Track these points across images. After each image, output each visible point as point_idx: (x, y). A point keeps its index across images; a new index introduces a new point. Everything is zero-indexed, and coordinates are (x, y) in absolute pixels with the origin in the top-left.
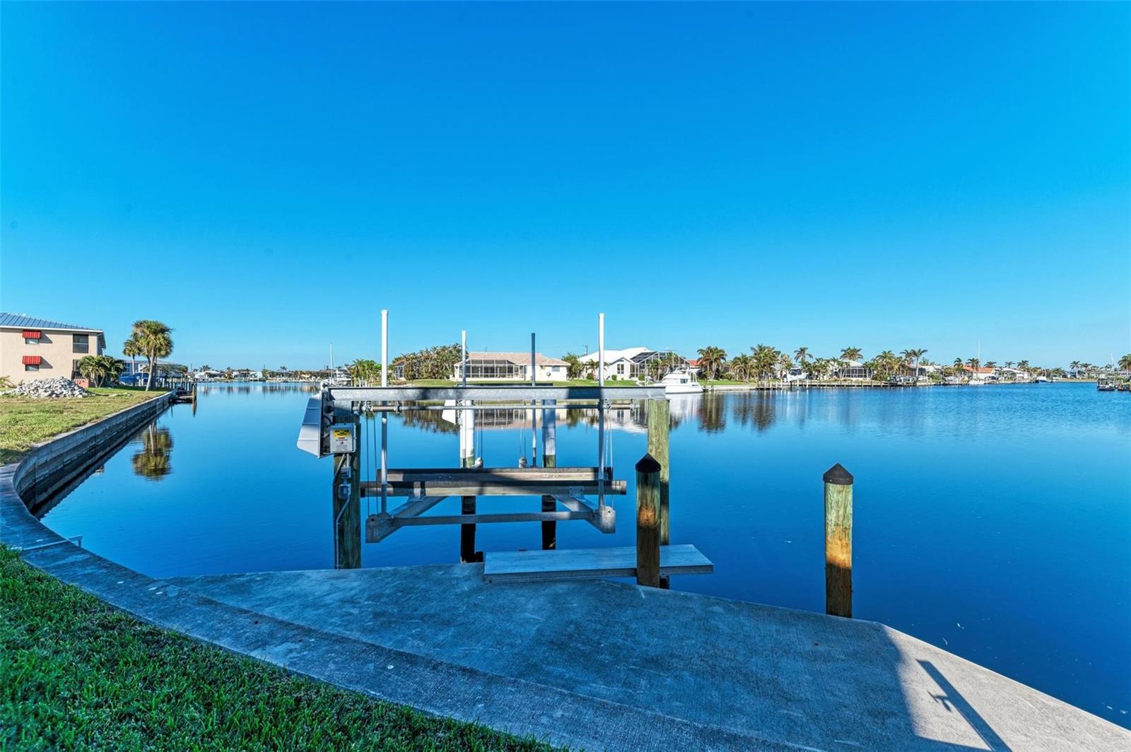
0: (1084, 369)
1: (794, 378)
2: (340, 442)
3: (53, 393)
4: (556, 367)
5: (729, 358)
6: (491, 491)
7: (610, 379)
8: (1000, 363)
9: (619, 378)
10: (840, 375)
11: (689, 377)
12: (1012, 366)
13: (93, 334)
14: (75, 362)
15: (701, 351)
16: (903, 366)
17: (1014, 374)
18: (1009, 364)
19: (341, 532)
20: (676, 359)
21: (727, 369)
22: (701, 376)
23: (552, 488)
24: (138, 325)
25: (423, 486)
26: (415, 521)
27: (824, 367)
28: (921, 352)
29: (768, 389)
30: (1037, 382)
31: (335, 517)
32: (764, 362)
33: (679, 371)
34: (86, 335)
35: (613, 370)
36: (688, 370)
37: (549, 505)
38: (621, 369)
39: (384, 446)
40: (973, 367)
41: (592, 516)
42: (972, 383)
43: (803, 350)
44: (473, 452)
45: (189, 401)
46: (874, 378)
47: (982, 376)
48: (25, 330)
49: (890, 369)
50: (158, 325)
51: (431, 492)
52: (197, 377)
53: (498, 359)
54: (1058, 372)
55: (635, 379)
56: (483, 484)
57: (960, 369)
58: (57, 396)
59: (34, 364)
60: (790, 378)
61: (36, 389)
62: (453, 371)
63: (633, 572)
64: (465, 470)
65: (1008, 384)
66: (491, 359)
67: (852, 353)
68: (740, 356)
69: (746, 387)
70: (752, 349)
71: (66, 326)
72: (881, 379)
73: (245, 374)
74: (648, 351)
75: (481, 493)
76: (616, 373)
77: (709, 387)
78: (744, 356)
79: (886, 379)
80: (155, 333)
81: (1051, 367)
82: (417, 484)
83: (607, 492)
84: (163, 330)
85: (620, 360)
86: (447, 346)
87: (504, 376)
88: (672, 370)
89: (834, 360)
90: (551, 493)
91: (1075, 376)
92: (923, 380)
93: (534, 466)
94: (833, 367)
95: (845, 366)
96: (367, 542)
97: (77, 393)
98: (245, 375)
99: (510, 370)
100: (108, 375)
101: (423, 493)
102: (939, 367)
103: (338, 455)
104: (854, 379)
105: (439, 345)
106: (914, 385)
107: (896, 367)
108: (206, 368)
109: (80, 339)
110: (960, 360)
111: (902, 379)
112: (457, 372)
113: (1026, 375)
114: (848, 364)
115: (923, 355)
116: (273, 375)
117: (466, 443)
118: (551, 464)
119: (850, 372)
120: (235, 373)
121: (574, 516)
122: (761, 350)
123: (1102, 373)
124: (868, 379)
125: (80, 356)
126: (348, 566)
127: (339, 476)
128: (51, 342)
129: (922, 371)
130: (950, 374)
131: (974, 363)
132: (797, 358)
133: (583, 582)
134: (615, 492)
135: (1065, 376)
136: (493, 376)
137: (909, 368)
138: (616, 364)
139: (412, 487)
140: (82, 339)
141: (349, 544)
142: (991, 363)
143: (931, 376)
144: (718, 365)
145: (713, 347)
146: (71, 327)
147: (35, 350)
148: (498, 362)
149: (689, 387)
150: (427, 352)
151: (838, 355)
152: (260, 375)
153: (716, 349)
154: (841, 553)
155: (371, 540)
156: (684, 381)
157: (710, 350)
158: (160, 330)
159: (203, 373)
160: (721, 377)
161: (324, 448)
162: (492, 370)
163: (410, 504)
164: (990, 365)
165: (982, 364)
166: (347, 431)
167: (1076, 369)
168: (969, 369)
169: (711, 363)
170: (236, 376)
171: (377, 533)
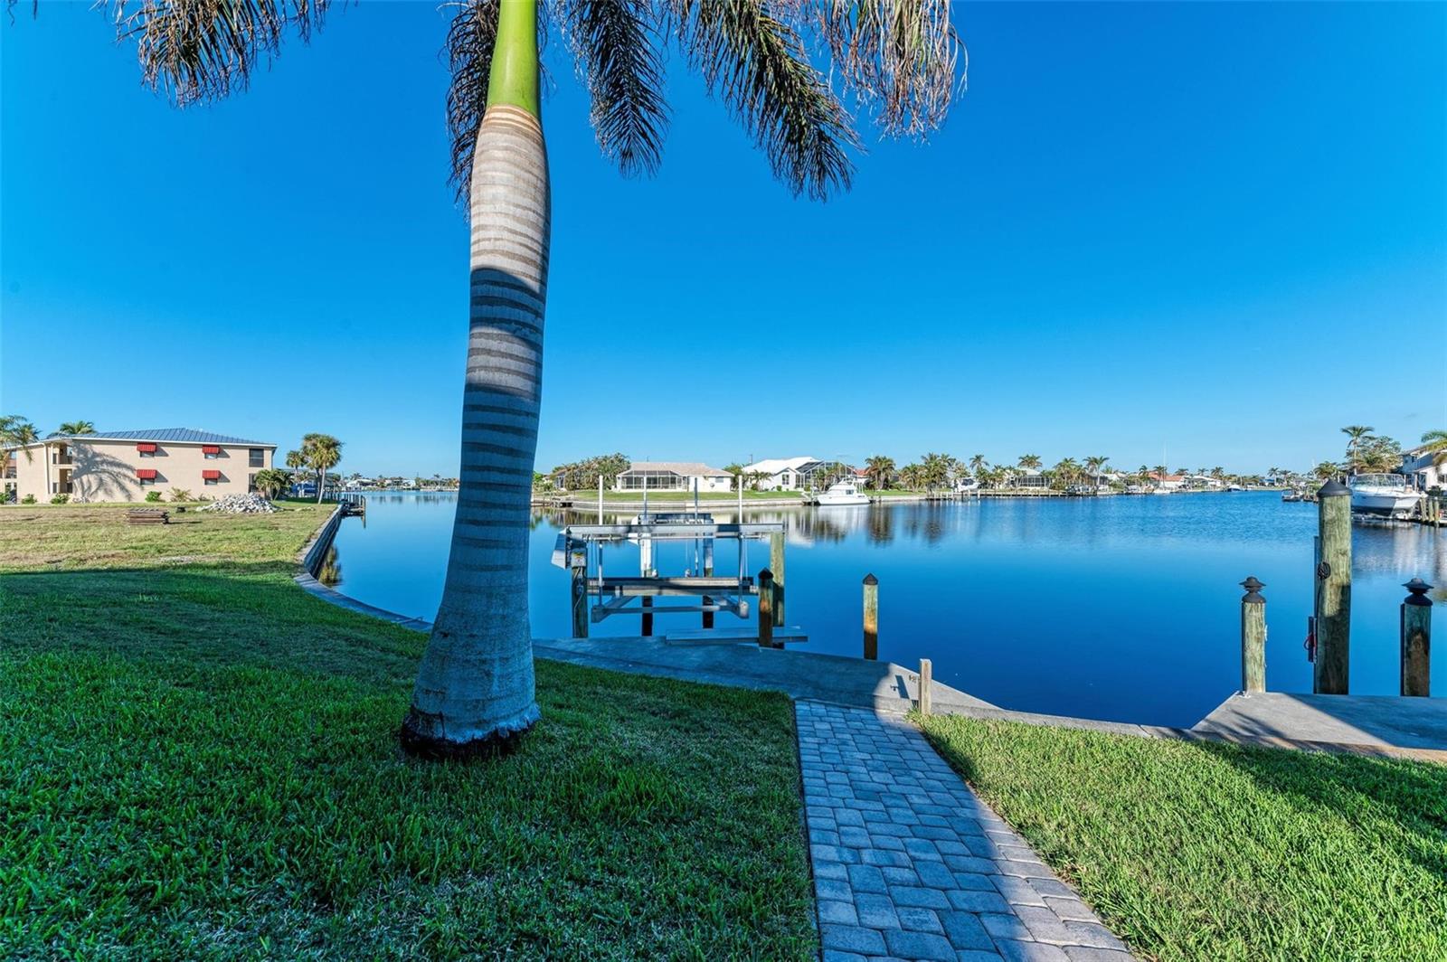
0: (1282, 476)
1: (965, 488)
2: (576, 560)
3: (247, 509)
4: (719, 478)
5: (898, 467)
6: (666, 592)
7: (775, 490)
8: (1193, 470)
9: (784, 489)
10: (1017, 483)
11: (855, 488)
12: (1206, 473)
13: (268, 448)
14: (252, 476)
15: (869, 460)
16: (1083, 475)
17: (1205, 482)
18: (1203, 471)
19: (578, 616)
20: (843, 469)
21: (896, 479)
22: (869, 486)
23: (710, 591)
24: (308, 438)
25: (621, 589)
26: (619, 611)
27: (1000, 476)
28: (1102, 460)
29: (938, 500)
30: (1230, 490)
31: (574, 605)
32: (934, 472)
33: (845, 482)
34: (261, 450)
35: (777, 481)
36: (854, 481)
37: (707, 601)
38: (785, 480)
39: (601, 563)
40: (1160, 474)
41: (735, 608)
42: (1157, 492)
43: (978, 458)
44: (651, 565)
45: (358, 514)
46: (1053, 488)
47: (1168, 484)
48: (204, 446)
49: (1068, 478)
50: (330, 440)
51: (627, 593)
52: (348, 485)
53: (661, 469)
54: (1255, 480)
55: (800, 489)
56: (661, 588)
57: (1145, 478)
58: (251, 511)
59: (213, 478)
60: (961, 488)
61: (231, 505)
62: (615, 481)
63: (757, 640)
64: (646, 579)
65: (1198, 493)
66: (653, 469)
67: (1030, 461)
68: (909, 465)
69: (915, 498)
70: (923, 457)
71: (243, 441)
72: (1059, 488)
73: (398, 482)
74: (814, 461)
75: (660, 594)
76: (780, 484)
77: (876, 498)
78: (913, 466)
79: (1064, 488)
80: (328, 447)
81: (1250, 474)
82: (617, 587)
83: (744, 594)
84: (335, 444)
85: (785, 470)
86: (609, 455)
87: (666, 487)
88: (839, 480)
89: (1010, 468)
90: (708, 594)
91: (1273, 484)
92: (1104, 490)
93: (697, 576)
94: (1009, 476)
95: (1021, 474)
96: (593, 622)
97: (268, 508)
98: (398, 484)
99: (673, 481)
100: (283, 489)
101: (621, 593)
102: (1123, 475)
103: (576, 568)
104: (1031, 488)
105: (601, 455)
106: (1095, 494)
107: (1076, 475)
108: (357, 476)
109: (256, 453)
110: (1145, 468)
111: (1080, 489)
112: (619, 483)
113: (1218, 483)
114: (1024, 473)
115: (1105, 463)
116: (427, 483)
117: (646, 560)
118: (710, 575)
119: (1026, 481)
120: (387, 482)
121: (722, 608)
122: (931, 459)
123: (1302, 480)
124: (1046, 488)
125: (256, 470)
126: (581, 636)
127: (576, 582)
128: (228, 456)
129: (1104, 479)
130: (1133, 483)
131: (1160, 470)
132: (972, 466)
133: (726, 645)
134: (752, 594)
135: (1263, 484)
136: (655, 487)
137: (1090, 477)
138: (781, 475)
139: (614, 589)
140: (255, 453)
141: (582, 623)
142: (1182, 470)
143: (1114, 485)
144: (887, 475)
145: (881, 456)
146: (248, 442)
147: (214, 464)
148: (661, 473)
149: (854, 498)
150: (589, 462)
151: (1015, 463)
152: (413, 484)
153: (885, 458)
154: (871, 625)
155: (594, 621)
156: (849, 492)
157: (878, 460)
158: (332, 445)
159: (355, 482)
160: (891, 487)
161: (568, 564)
162: (655, 481)
163: (614, 600)
164: (1181, 472)
165: (1171, 471)
166: (581, 554)
167: (1274, 477)
168: (1155, 476)
169: (879, 473)
170: (389, 485)
171: (597, 617)
